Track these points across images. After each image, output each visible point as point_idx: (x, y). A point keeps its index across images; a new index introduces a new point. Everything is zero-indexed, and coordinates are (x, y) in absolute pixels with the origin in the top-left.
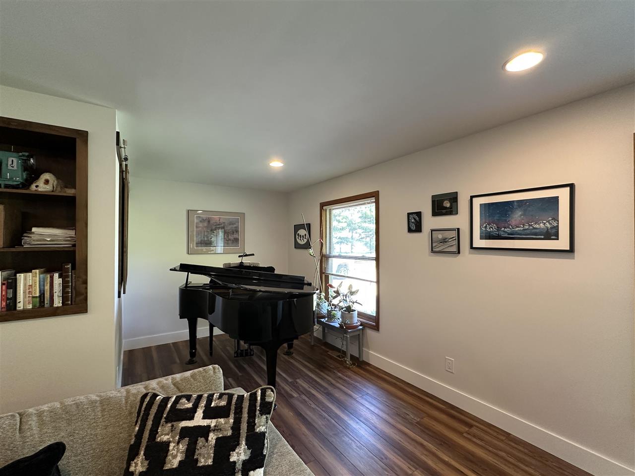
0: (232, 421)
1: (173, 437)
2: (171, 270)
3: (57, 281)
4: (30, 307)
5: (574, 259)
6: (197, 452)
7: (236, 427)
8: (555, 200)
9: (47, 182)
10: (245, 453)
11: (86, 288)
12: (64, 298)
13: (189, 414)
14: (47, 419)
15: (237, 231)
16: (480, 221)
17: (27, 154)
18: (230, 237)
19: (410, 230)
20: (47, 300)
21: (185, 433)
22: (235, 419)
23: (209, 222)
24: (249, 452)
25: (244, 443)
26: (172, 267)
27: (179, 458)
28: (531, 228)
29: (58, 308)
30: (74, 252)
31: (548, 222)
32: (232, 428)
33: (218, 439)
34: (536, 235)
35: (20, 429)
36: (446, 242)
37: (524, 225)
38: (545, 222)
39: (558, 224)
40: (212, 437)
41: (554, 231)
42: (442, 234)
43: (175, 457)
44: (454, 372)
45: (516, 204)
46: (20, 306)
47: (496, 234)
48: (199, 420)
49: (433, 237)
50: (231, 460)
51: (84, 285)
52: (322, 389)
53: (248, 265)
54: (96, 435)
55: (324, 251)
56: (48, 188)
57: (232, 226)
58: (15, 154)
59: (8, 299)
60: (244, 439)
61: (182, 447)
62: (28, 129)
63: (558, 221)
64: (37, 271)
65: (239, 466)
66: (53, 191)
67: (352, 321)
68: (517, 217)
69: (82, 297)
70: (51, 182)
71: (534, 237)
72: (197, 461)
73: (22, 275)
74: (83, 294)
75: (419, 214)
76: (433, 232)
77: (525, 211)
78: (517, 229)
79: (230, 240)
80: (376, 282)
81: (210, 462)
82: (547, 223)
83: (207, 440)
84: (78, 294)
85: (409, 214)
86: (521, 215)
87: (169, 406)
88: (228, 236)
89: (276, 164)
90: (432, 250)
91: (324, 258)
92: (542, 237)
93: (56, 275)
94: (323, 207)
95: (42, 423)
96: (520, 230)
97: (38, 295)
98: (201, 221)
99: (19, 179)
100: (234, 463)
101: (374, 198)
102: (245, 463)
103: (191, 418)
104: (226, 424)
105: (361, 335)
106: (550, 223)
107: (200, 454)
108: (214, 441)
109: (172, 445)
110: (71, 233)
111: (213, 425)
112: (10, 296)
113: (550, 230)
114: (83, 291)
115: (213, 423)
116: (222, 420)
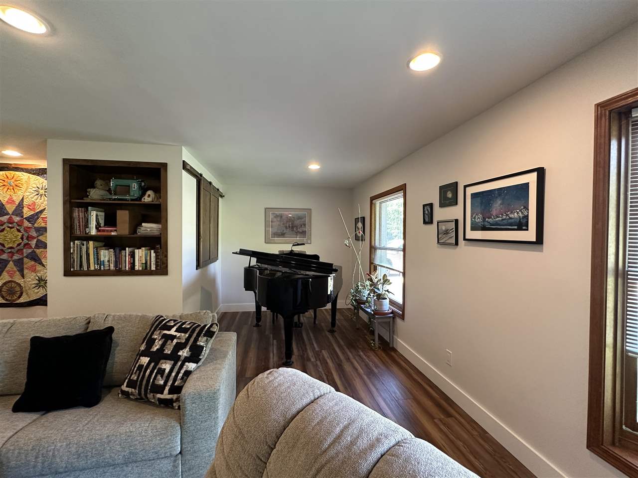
0: (187, 336)
1: (159, 337)
2: (233, 253)
3: (153, 255)
4: (141, 269)
5: (542, 252)
6: (166, 346)
7: (188, 340)
8: (526, 186)
9: (149, 196)
10: (187, 353)
11: (167, 260)
12: (157, 266)
13: (170, 328)
14: (116, 318)
15: (305, 225)
16: (471, 211)
17: (140, 180)
18: (298, 230)
19: (425, 222)
20: (148, 266)
21: (165, 336)
22: (189, 335)
23: (281, 217)
24: (190, 353)
25: (188, 348)
26: (235, 251)
27: (157, 347)
28: (508, 217)
29: (153, 270)
30: (160, 238)
31: (520, 211)
32: (186, 339)
33: (177, 343)
34: (511, 226)
35: (105, 320)
36: (448, 233)
37: (502, 215)
38: (518, 211)
39: (528, 213)
40: (175, 341)
41: (524, 221)
42: (444, 225)
43: (156, 346)
44: (451, 365)
45: (496, 192)
46: (137, 268)
47: (482, 224)
48: (172, 332)
49: (439, 229)
50: (179, 354)
51: (165, 258)
52: (337, 360)
53: (297, 252)
54: (133, 330)
55: (373, 244)
56: (150, 199)
57: (300, 220)
58: (135, 181)
59: (131, 263)
60: (189, 346)
61: (160, 342)
62: (138, 166)
63: (528, 210)
64: (144, 248)
65: (182, 358)
66: (152, 201)
67: (381, 308)
68: (497, 206)
69: (165, 265)
70: (151, 196)
71: (510, 227)
72: (164, 350)
73: (137, 250)
74: (164, 264)
75: (431, 205)
76: (439, 223)
77: (503, 199)
78: (497, 219)
79: (298, 232)
80: (402, 273)
81: (169, 352)
82: (520, 213)
83: (172, 342)
84: (163, 263)
85: (424, 206)
86: (501, 204)
87: (164, 322)
88: (297, 229)
89: (314, 167)
90: (438, 242)
91: (373, 249)
92: (516, 227)
93: (152, 251)
94: (372, 200)
95: (114, 320)
96: (500, 221)
97: (144, 262)
98: (275, 217)
99: (137, 195)
100: (180, 356)
101: (402, 191)
102: (186, 357)
103: (169, 330)
104: (183, 336)
105: (391, 322)
106: (522, 213)
107: (166, 348)
108: (175, 344)
109: (157, 340)
110: (160, 226)
111: (178, 336)
112: (132, 262)
113: (522, 220)
114: (165, 262)
115: (178, 334)
116: (183, 334)
